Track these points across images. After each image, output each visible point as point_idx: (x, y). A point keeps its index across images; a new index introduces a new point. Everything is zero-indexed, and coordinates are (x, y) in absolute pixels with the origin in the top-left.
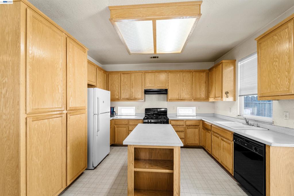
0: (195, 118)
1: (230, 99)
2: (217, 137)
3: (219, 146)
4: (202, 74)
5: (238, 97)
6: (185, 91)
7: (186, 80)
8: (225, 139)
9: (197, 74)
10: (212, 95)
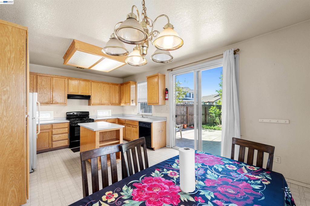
0: (111, 118)
1: (134, 104)
2: (129, 126)
3: (130, 131)
4: (116, 86)
5: (138, 103)
6: (105, 97)
7: (105, 89)
8: (134, 126)
9: (113, 86)
10: (123, 101)
